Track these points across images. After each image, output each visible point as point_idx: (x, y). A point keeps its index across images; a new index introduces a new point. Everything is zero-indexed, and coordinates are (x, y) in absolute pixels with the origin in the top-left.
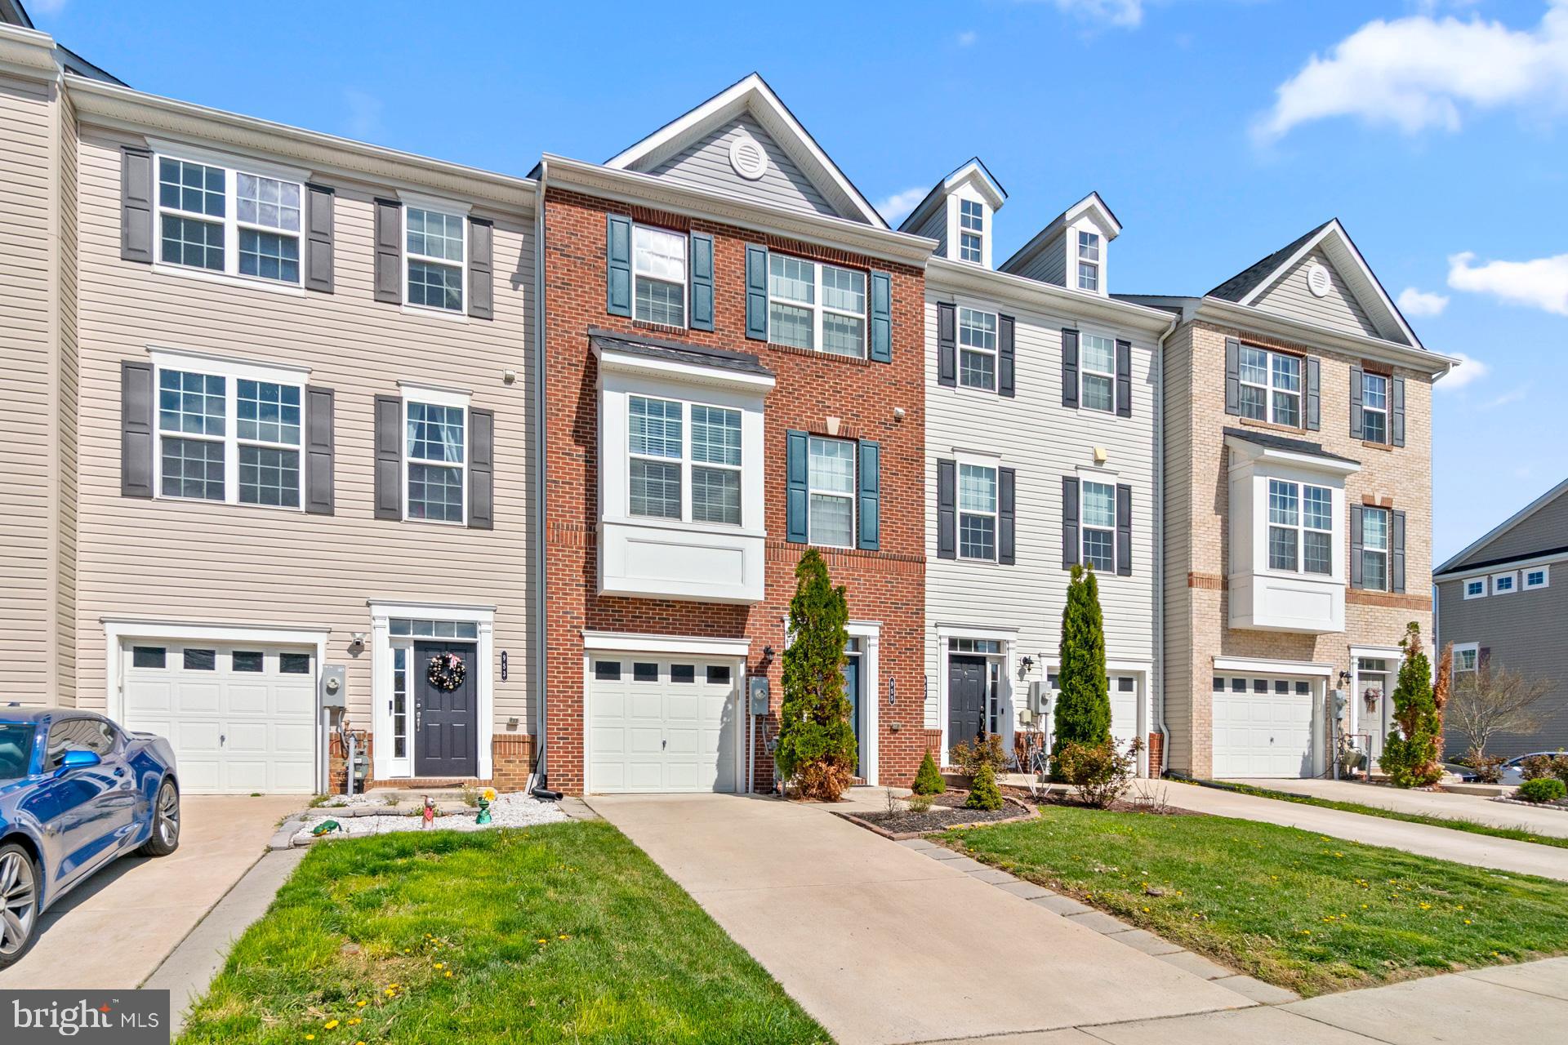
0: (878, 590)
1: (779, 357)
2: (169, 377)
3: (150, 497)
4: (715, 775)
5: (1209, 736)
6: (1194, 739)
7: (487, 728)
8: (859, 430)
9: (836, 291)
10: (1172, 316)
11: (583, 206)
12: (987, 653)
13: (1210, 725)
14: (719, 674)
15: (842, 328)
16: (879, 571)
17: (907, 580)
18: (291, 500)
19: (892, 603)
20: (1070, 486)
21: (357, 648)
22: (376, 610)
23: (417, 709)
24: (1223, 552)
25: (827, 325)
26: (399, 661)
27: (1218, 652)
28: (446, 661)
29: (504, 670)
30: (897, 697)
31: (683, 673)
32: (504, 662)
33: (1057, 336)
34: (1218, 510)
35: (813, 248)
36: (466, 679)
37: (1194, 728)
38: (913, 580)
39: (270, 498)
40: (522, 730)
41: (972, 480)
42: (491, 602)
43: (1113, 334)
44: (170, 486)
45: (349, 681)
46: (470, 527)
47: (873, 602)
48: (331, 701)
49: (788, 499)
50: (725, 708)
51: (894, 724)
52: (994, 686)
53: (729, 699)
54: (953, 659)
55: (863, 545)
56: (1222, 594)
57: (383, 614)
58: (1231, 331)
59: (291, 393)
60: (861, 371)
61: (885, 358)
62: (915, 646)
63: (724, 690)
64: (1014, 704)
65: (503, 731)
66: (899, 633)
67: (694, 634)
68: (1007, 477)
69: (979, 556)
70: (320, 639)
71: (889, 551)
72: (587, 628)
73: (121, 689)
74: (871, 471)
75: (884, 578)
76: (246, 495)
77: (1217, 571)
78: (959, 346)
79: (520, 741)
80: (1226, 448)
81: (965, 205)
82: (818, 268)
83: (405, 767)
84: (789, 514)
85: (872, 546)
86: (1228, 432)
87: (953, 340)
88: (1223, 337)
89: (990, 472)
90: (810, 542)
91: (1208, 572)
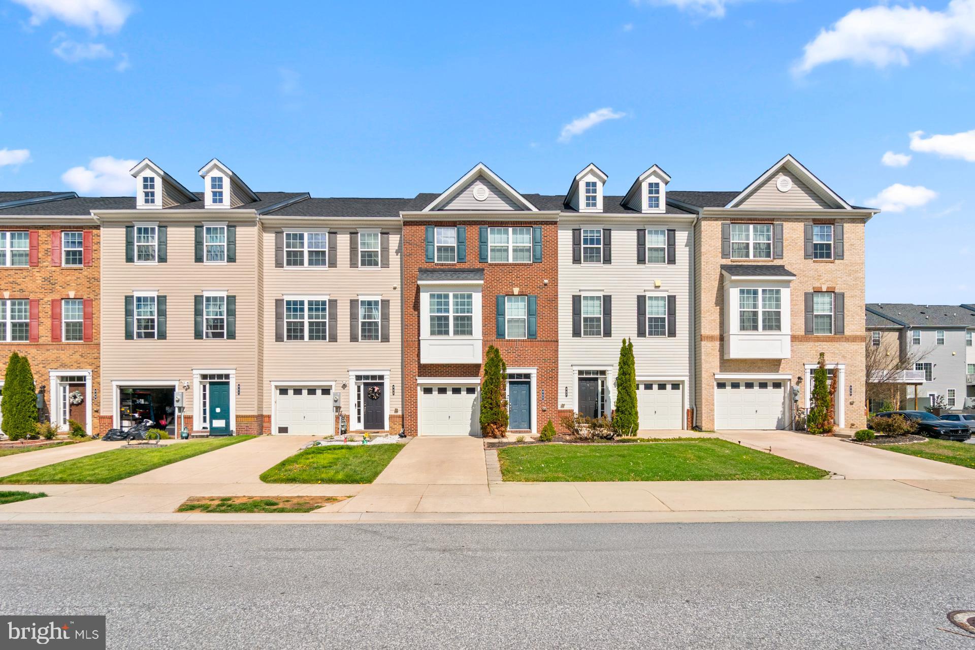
0: (536, 354)
1: (493, 268)
2: (288, 303)
3: (283, 341)
4: (470, 429)
5: (712, 410)
6: (703, 412)
7: (388, 412)
8: (528, 291)
9: (519, 236)
10: (694, 216)
11: (417, 225)
12: (599, 376)
13: (713, 405)
14: (471, 390)
15: (522, 250)
16: (537, 347)
17: (549, 349)
18: (324, 338)
19: (543, 359)
20: (641, 300)
21: (344, 386)
22: (350, 373)
23: (364, 406)
24: (720, 324)
25: (515, 250)
26: (359, 390)
27: (717, 370)
28: (374, 389)
29: (393, 392)
30: (545, 397)
31: (457, 391)
32: (393, 389)
33: (635, 233)
34: (717, 304)
35: (508, 222)
36: (381, 394)
37: (703, 407)
38: (553, 349)
39: (318, 338)
40: (400, 413)
41: (590, 302)
42: (389, 368)
43: (665, 228)
44: (289, 337)
45: (342, 397)
46: (381, 342)
47: (534, 359)
48: (337, 404)
49: (497, 321)
50: (473, 403)
51: (545, 408)
52: (603, 390)
53: (475, 400)
54: (580, 379)
55: (530, 337)
56: (720, 344)
57: (353, 374)
58: (725, 219)
59: (324, 303)
60: (528, 268)
61: (539, 261)
62: (553, 376)
63: (473, 396)
64: (611, 398)
65: (393, 413)
66: (546, 371)
67: (459, 376)
68: (607, 300)
69: (593, 335)
70: (333, 384)
71: (541, 338)
72: (418, 376)
74: (533, 307)
75: (539, 349)
76: (311, 338)
77: (717, 333)
78: (583, 246)
79: (399, 417)
80: (722, 276)
81: (588, 184)
82: (510, 229)
83: (361, 426)
84: (498, 328)
85: (534, 337)
86: (723, 267)
87: (580, 244)
88: (719, 223)
89: (598, 298)
90: (507, 338)
91: (713, 334)
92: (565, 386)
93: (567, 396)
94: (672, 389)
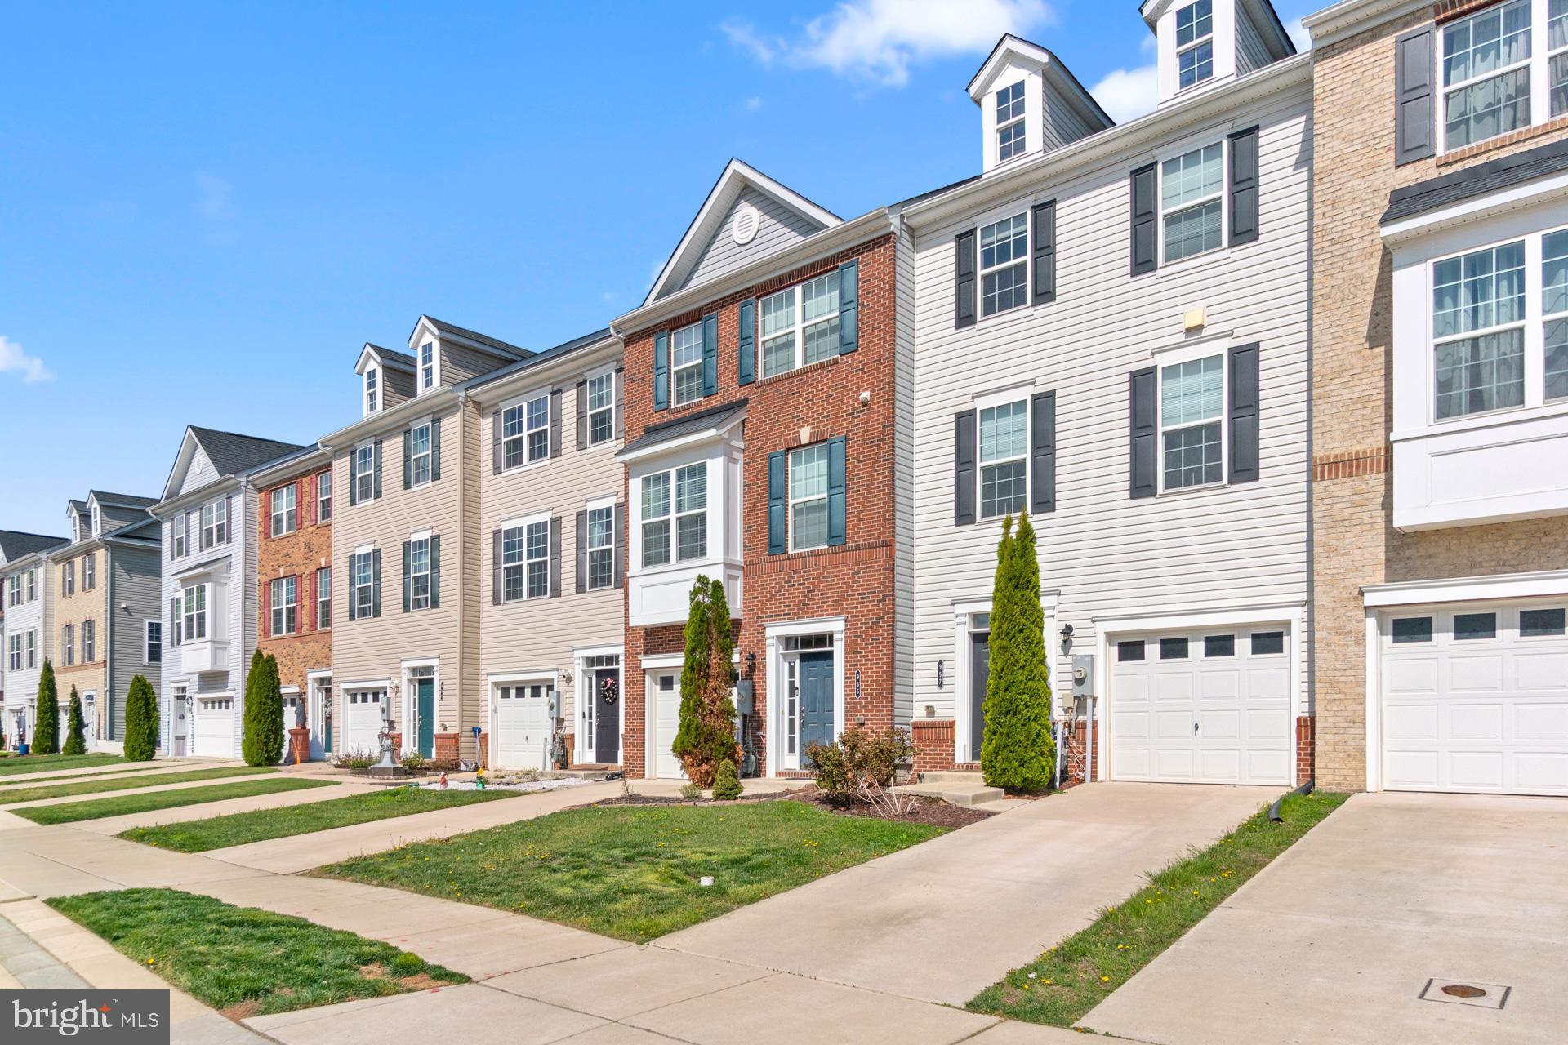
0: (845, 583)
1: (764, 391)
2: (507, 534)
3: (501, 604)
5: (1356, 720)
6: (1319, 724)
7: (622, 726)
8: (828, 431)
9: (814, 300)
11: (642, 338)
13: (1359, 701)
15: (819, 333)
16: (847, 565)
17: (873, 567)
18: (545, 591)
19: (859, 594)
20: (1142, 384)
21: (569, 679)
22: (578, 653)
23: (597, 717)
24: (1383, 406)
25: (806, 340)
26: (590, 685)
27: (1376, 578)
28: (606, 682)
30: (863, 690)
33: (1122, 188)
35: (789, 275)
36: (614, 694)
38: (879, 566)
39: (538, 593)
41: (999, 423)
42: (623, 640)
43: (1222, 132)
44: (508, 596)
45: (566, 701)
46: (616, 588)
47: (840, 596)
48: (554, 714)
54: (977, 637)
55: (833, 542)
57: (581, 655)
59: (545, 526)
60: (830, 371)
61: (850, 348)
62: (881, 635)
66: (865, 624)
68: (1044, 405)
69: (1007, 509)
70: (555, 676)
71: (856, 541)
72: (645, 653)
73: (495, 711)
74: (839, 467)
75: (851, 570)
76: (530, 593)
77: (1374, 441)
78: (980, 273)
82: (798, 289)
83: (592, 757)
84: (770, 530)
85: (840, 541)
87: (974, 270)
88: (1390, 40)
89: (1020, 406)
90: (790, 551)
91: (1360, 448)
92: (937, 657)
93: (941, 685)
94: (1255, 651)
